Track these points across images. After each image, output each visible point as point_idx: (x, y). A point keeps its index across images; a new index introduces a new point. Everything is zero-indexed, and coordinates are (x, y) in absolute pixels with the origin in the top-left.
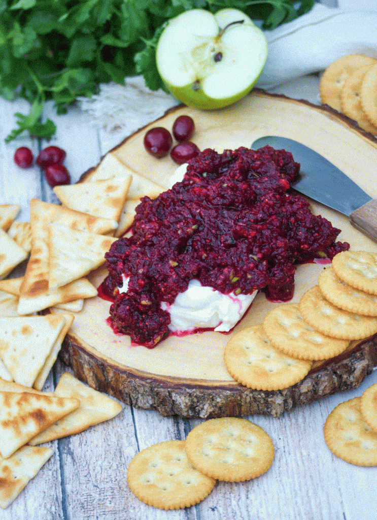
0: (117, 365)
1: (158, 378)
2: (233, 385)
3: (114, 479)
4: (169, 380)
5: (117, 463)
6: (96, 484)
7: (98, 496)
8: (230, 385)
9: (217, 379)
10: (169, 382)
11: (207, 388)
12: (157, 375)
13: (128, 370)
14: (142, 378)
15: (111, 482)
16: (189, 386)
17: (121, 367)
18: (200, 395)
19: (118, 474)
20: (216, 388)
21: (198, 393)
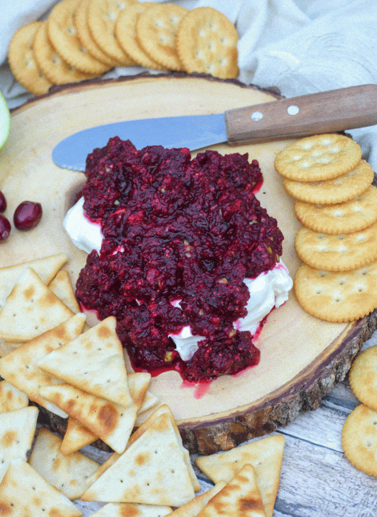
0: (251, 406)
1: (295, 381)
2: (351, 330)
3: (357, 487)
4: (305, 375)
5: (339, 475)
6: (352, 504)
7: (368, 509)
8: (349, 332)
9: (333, 338)
10: (308, 376)
11: (338, 351)
12: (292, 380)
13: (265, 400)
14: (286, 394)
15: (358, 491)
16: (326, 363)
17: (257, 404)
18: (339, 361)
19: (353, 481)
20: (343, 345)
21: (337, 362)
